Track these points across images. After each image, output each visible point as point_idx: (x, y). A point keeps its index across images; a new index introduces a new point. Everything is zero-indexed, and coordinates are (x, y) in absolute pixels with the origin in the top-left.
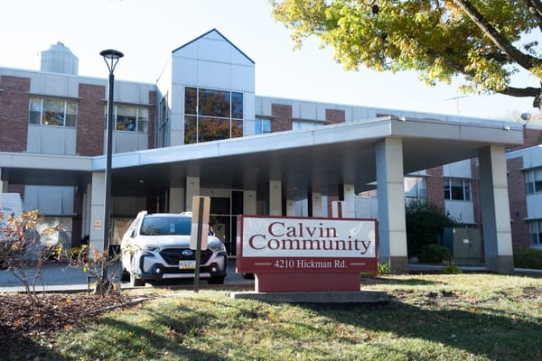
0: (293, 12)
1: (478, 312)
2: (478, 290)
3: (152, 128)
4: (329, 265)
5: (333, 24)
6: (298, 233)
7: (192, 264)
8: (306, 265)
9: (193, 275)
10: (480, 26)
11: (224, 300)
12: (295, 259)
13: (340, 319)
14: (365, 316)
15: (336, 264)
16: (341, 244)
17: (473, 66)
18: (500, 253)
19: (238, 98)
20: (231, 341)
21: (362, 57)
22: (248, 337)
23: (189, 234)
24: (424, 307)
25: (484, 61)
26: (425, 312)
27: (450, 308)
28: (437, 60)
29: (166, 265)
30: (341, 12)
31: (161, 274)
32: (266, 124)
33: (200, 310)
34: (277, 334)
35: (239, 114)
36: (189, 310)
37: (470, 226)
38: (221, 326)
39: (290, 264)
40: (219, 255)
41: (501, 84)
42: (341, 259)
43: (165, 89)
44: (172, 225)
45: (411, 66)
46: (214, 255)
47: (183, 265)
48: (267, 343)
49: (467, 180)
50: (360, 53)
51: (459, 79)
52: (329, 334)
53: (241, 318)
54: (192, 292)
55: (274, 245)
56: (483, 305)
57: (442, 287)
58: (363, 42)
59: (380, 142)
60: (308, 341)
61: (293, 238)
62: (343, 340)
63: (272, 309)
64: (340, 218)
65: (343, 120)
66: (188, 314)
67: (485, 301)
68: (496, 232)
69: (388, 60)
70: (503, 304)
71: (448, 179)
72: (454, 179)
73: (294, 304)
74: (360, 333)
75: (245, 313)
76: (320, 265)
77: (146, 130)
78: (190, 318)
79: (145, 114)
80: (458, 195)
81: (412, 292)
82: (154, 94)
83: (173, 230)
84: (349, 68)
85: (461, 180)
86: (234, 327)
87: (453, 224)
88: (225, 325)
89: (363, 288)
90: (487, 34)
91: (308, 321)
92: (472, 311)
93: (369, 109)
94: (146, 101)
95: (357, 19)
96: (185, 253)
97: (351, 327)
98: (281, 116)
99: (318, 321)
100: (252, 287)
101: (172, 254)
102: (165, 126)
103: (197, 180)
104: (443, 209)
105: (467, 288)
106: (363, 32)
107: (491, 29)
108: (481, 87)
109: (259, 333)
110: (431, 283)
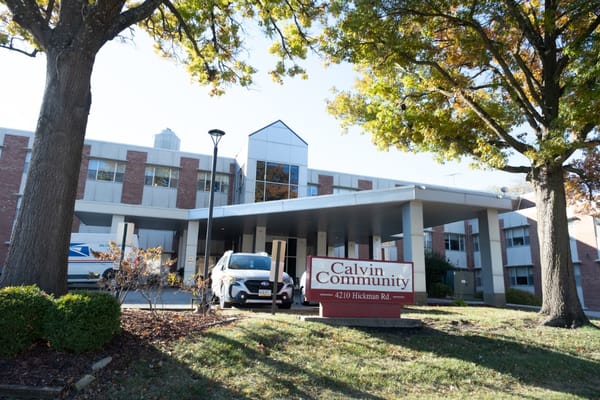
0: (342, 107)
1: (495, 338)
2: (488, 320)
3: (231, 190)
4: (376, 297)
5: (372, 117)
6: (353, 272)
7: (268, 293)
8: (360, 297)
9: (271, 301)
10: (485, 120)
11: (297, 322)
12: (351, 292)
13: (389, 341)
14: (409, 339)
15: (383, 297)
16: (386, 281)
17: (480, 149)
18: (495, 292)
19: (295, 170)
20: (307, 355)
21: (393, 141)
22: (320, 354)
23: (269, 270)
24: (451, 333)
25: (488, 146)
26: (453, 336)
27: (472, 334)
28: (452, 144)
29: (249, 292)
30: (380, 108)
31: (245, 299)
32: (314, 189)
33: (279, 329)
34: (342, 351)
35: (295, 181)
36: (272, 329)
37: (463, 270)
38: (298, 343)
39: (348, 296)
40: (289, 286)
41: (501, 163)
42: (386, 293)
43: (243, 162)
44: (252, 262)
45: (428, 149)
46: (285, 286)
47: (262, 293)
48: (335, 358)
49: (462, 236)
50: (392, 138)
51: (467, 159)
52: (383, 352)
53: (312, 336)
54: (270, 314)
55: (335, 280)
56: (496, 332)
57: (459, 317)
58: (395, 130)
59: (406, 204)
60: (367, 358)
61: (349, 275)
62: (394, 358)
63: (335, 330)
64: (383, 260)
65: (371, 188)
66: (271, 332)
67: (496, 329)
68: (492, 275)
69: (412, 144)
70: (511, 332)
71: (447, 234)
72: (451, 234)
73: (351, 327)
74: (407, 352)
75: (314, 333)
76: (369, 297)
77: (226, 191)
78: (273, 336)
79: (226, 180)
80: (455, 247)
81: (438, 320)
82: (234, 166)
83: (252, 266)
84: (382, 149)
85: (457, 235)
86: (308, 344)
87: (453, 269)
88: (301, 342)
89: (403, 316)
90: (491, 126)
91: (364, 341)
92: (490, 337)
93: (389, 181)
94: (228, 171)
95: (390, 113)
96: (264, 284)
97: (399, 347)
98: (325, 183)
99: (372, 341)
100: (317, 312)
101: (254, 285)
102: (241, 189)
103: (264, 229)
104: (444, 257)
105: (478, 318)
106: (394, 123)
107: (493, 123)
108: (485, 165)
109: (329, 349)
110: (451, 313)
